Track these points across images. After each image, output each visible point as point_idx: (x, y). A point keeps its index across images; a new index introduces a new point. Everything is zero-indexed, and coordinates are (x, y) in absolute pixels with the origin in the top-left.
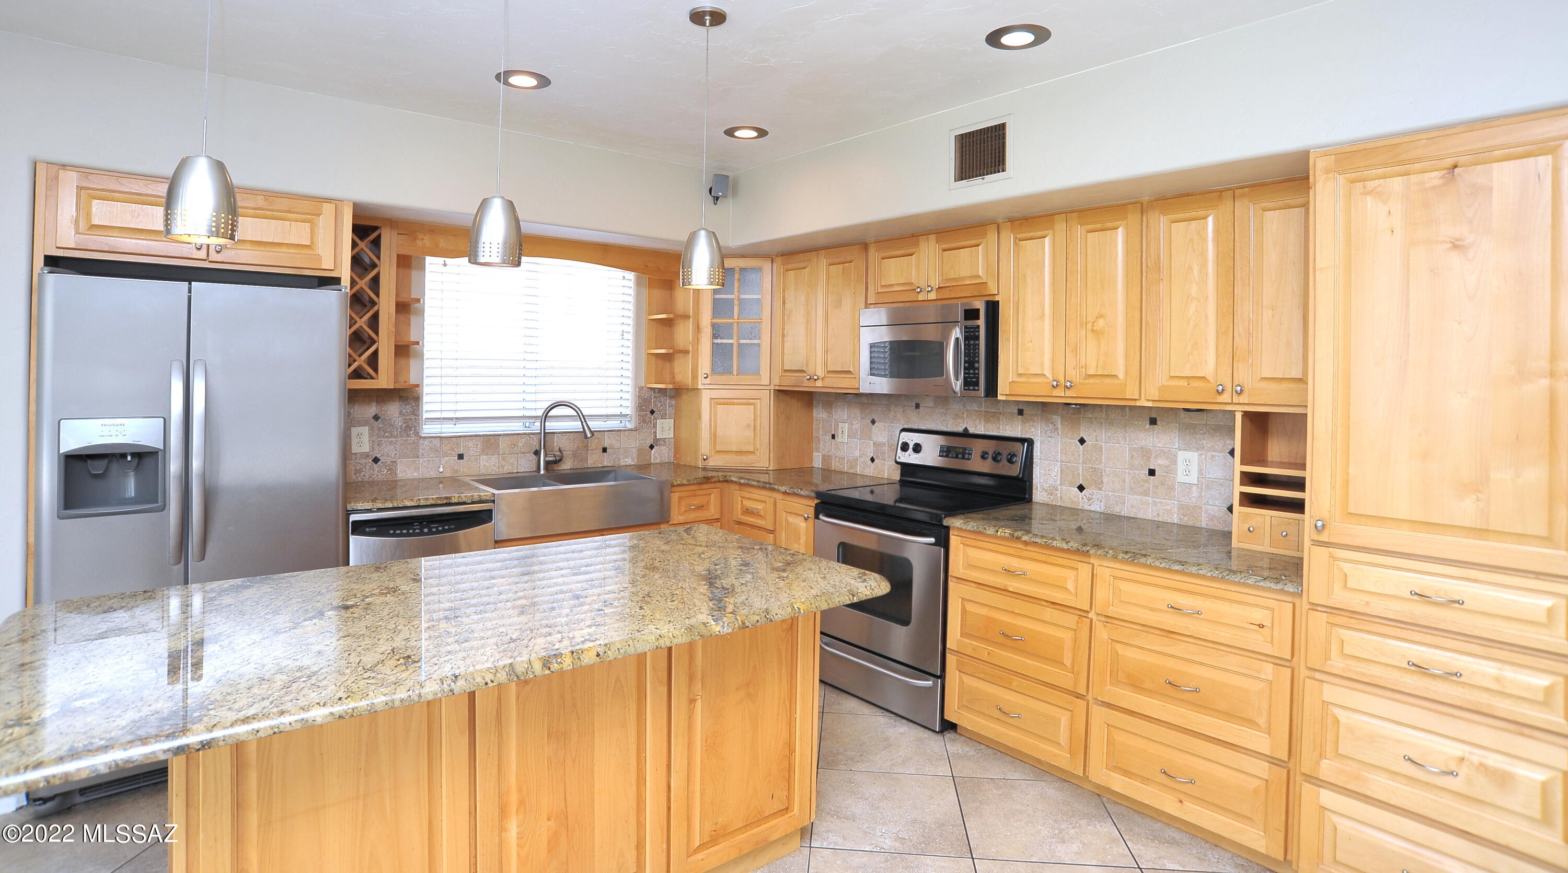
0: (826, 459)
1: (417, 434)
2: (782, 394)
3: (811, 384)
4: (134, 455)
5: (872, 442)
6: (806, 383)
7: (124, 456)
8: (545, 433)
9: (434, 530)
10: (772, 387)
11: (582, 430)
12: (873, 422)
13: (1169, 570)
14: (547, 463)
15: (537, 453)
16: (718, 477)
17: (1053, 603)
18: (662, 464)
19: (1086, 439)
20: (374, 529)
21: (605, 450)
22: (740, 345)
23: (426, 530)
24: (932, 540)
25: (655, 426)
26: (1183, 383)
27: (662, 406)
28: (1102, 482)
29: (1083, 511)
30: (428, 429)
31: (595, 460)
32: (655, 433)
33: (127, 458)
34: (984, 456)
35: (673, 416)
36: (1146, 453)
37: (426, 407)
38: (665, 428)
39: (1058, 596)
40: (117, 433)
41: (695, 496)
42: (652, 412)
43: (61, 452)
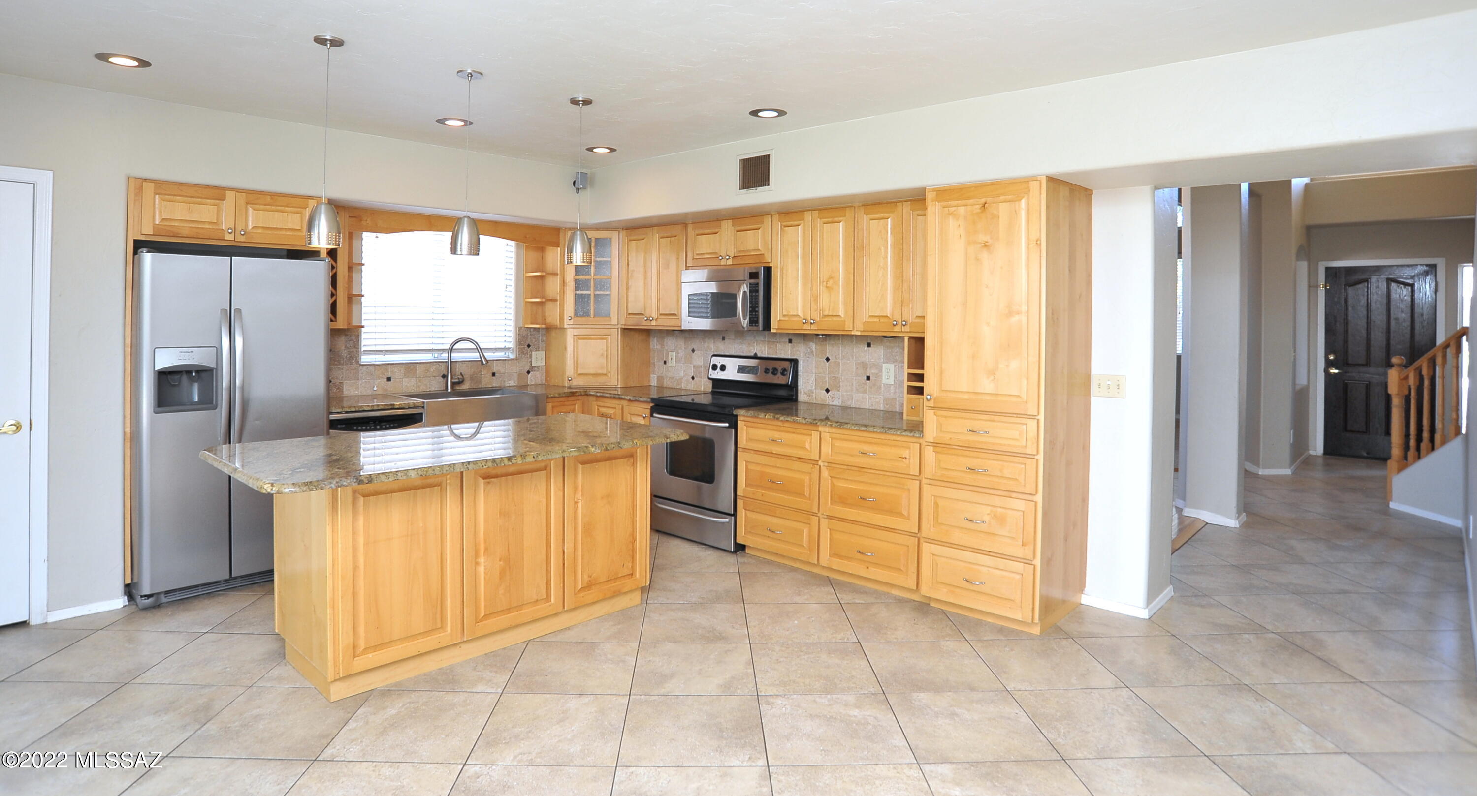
0: (660, 379)
1: (357, 362)
2: (627, 331)
3: (648, 323)
4: (197, 372)
5: (692, 365)
6: (645, 323)
7: (189, 373)
8: (451, 362)
9: (384, 427)
10: (620, 326)
11: (480, 359)
12: (693, 351)
13: (859, 430)
14: (453, 384)
15: (444, 377)
16: (580, 392)
17: (799, 458)
18: (536, 385)
19: (830, 358)
20: (344, 426)
21: (494, 374)
22: (596, 296)
23: (378, 427)
24: (727, 425)
25: (531, 356)
26: (876, 320)
27: (536, 341)
28: (840, 386)
29: (829, 405)
30: (365, 359)
31: (486, 382)
32: (531, 362)
33: (192, 373)
34: (766, 372)
35: (544, 349)
36: (864, 366)
37: (363, 342)
38: (538, 358)
39: (801, 453)
40: (189, 357)
41: (564, 405)
42: (529, 346)
43: (156, 369)
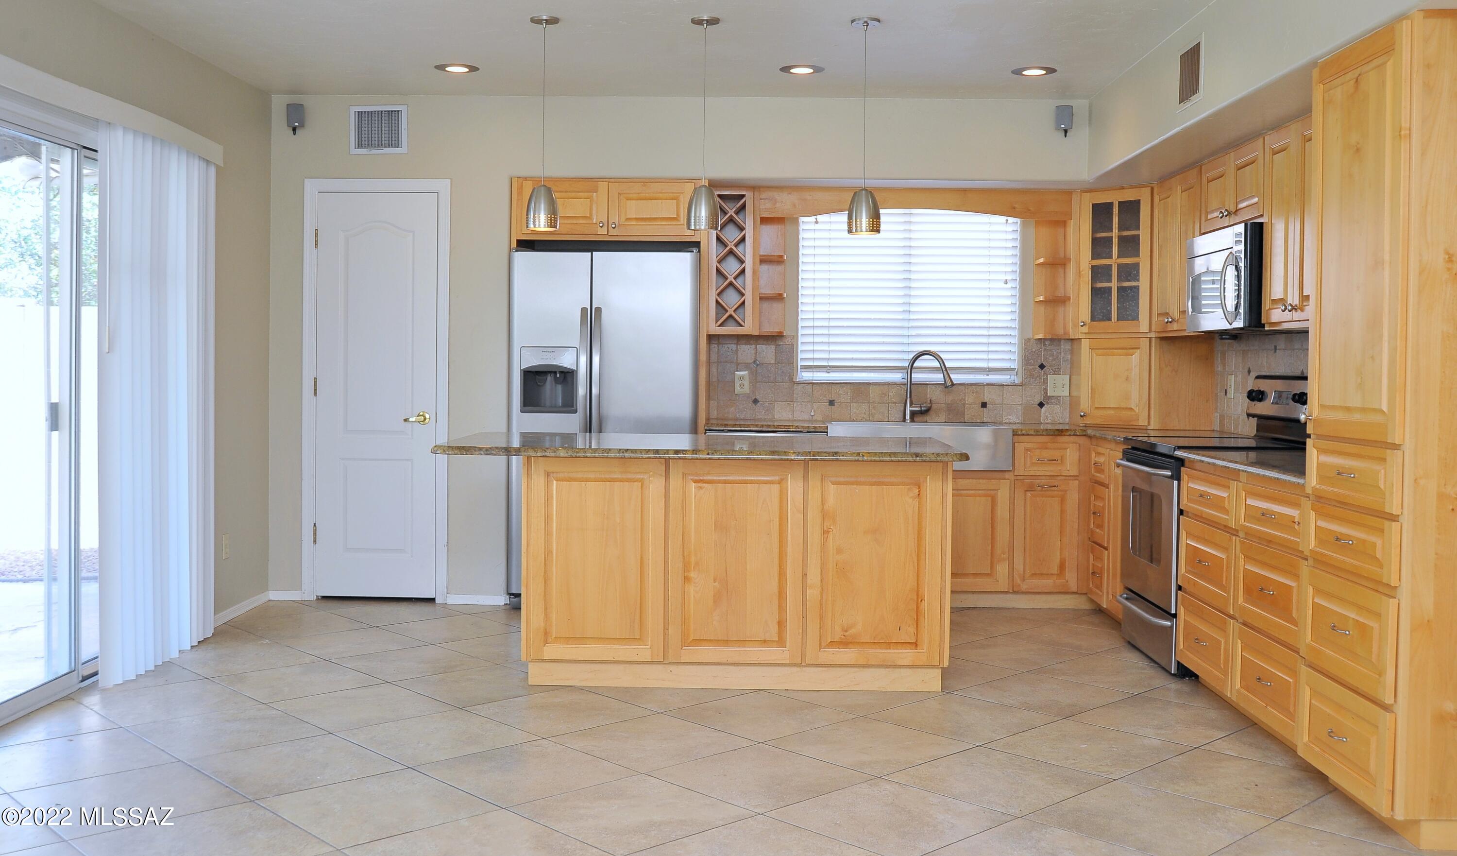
1: (791, 379)
2: (1168, 342)
3: (1171, 328)
4: (562, 373)
7: (553, 373)
8: (913, 384)
10: (1154, 334)
11: (943, 382)
14: (913, 413)
17: (1222, 525)
21: (984, 405)
22: (1121, 290)
24: (1170, 472)
25: (1045, 382)
32: (1046, 390)
33: (556, 374)
35: (1068, 371)
37: (801, 356)
38: (1057, 385)
39: (1223, 517)
41: (1046, 448)
43: (522, 369)
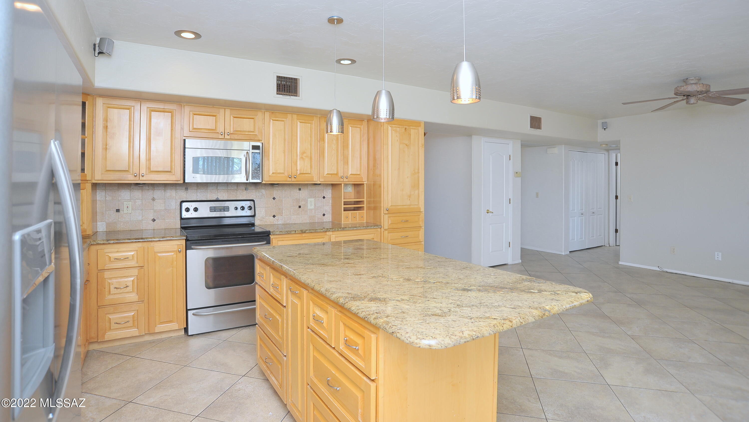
0: (108, 225)
3: (136, 178)
5: (153, 211)
6: (131, 178)
10: (93, 181)
12: (153, 199)
19: (276, 198)
24: (262, 243)
26: (330, 176)
28: (282, 213)
29: (275, 225)
34: (236, 208)
36: (297, 201)
